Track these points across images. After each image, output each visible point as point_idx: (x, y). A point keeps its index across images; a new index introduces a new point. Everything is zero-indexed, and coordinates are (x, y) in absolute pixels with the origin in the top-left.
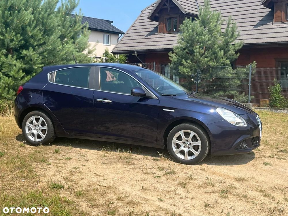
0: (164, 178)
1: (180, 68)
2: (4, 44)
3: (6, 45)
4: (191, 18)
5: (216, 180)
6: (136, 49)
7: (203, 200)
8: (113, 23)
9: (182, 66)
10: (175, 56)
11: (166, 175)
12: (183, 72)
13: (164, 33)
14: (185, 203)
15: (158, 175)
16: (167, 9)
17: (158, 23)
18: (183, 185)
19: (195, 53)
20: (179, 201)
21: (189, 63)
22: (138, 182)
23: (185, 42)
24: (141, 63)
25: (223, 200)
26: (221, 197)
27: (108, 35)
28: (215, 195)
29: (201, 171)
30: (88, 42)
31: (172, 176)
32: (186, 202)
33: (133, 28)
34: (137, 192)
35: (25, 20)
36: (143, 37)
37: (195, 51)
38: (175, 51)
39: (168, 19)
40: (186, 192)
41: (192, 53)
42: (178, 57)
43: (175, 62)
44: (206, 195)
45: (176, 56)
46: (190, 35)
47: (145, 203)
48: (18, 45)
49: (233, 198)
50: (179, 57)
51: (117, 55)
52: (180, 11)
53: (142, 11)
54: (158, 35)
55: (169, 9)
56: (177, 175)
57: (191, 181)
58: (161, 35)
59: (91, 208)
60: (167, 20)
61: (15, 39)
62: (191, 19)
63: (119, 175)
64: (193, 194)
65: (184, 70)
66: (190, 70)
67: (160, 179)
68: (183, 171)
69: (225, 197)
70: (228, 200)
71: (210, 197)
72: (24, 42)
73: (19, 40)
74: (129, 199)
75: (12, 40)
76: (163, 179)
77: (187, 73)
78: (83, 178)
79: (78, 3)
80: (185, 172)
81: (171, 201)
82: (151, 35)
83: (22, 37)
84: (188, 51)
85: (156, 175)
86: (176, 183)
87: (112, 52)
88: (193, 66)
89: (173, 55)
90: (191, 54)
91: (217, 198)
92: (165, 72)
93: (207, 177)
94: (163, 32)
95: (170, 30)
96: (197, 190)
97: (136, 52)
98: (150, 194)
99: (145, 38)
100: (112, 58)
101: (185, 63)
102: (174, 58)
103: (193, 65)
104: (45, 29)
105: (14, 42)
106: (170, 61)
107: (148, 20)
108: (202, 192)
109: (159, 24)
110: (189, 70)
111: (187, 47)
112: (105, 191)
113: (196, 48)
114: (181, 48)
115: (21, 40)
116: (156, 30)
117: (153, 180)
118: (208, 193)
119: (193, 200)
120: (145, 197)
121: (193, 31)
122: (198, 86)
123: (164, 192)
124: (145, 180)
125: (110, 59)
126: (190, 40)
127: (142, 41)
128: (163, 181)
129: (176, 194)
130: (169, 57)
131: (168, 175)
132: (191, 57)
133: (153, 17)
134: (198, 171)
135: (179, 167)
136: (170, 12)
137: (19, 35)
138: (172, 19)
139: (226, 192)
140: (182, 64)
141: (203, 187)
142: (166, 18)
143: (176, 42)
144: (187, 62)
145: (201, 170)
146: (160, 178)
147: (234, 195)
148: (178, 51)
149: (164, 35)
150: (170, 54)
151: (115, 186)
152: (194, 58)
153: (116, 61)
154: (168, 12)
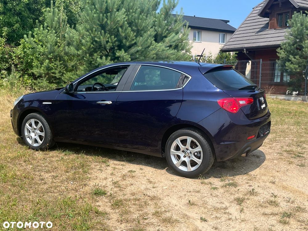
0: (221, 190)
1: (287, 64)
2: (101, 45)
3: (103, 46)
4: (301, 11)
5: (284, 198)
6: (245, 46)
7: (256, 224)
8: (229, 22)
9: (289, 62)
10: (283, 52)
11: (226, 186)
12: (291, 69)
13: (275, 29)
14: (231, 226)
15: (216, 186)
16: (278, 4)
17: (268, 19)
18: (240, 201)
19: (303, 48)
20: (225, 222)
21: (297, 59)
22: (189, 194)
23: (294, 37)
24: (250, 60)
25: (281, 227)
26: (280, 222)
27: (224, 34)
28: (274, 218)
29: (270, 185)
30: (189, 40)
31: (232, 189)
32: (233, 225)
33: (243, 26)
34: (182, 207)
35: (118, 21)
36: (254, 34)
37: (304, 45)
38: (282, 47)
39: (279, 14)
40: (239, 211)
41: (300, 48)
42: (286, 53)
43: (283, 58)
44: (262, 218)
45: (285, 52)
46: (298, 29)
47: (182, 221)
48: (112, 46)
49: (295, 225)
50: (288, 53)
51: (232, 52)
52: (292, 6)
53: (253, 8)
54: (269, 31)
55: (280, 4)
56: (238, 188)
57: (252, 197)
58: (272, 31)
59: (119, 223)
60: (278, 16)
61: (109, 40)
62: (301, 13)
63: (172, 183)
64: (247, 214)
65: (292, 66)
66: (299, 67)
67: (215, 192)
68: (248, 183)
69: (285, 223)
70: (288, 228)
71: (266, 220)
72: (118, 43)
73: (114, 41)
74: (168, 215)
75: (107, 42)
76: (219, 192)
77: (295, 69)
78: (132, 184)
79: (177, 3)
80: (250, 184)
81: (215, 222)
82: (261, 31)
83: (116, 39)
84: (298, 47)
85: (214, 186)
86: (232, 197)
87: (221, 50)
88: (302, 63)
89: (281, 51)
90: (300, 50)
91: (274, 222)
92: (276, 68)
93: (272, 193)
94: (273, 28)
95: (281, 26)
96: (254, 210)
97: (245, 49)
98: (195, 210)
99: (255, 35)
100: (227, 56)
101: (293, 59)
102: (282, 54)
103: (301, 61)
104: (138, 30)
105: (109, 44)
106: (278, 58)
107: (259, 17)
108: (259, 213)
109: (270, 20)
110: (297, 66)
111: (295, 43)
112: (145, 203)
113: (305, 43)
114: (289, 43)
115: (115, 41)
116: (266, 27)
117: (207, 193)
118: (266, 214)
119: (243, 223)
120: (188, 214)
121: (302, 25)
122: (307, 83)
123: (213, 209)
124: (198, 192)
125: (225, 57)
126: (299, 35)
127: (251, 38)
128: (218, 194)
129: (225, 213)
130: (277, 54)
131: (228, 186)
132: (300, 52)
133: (264, 14)
134: (267, 184)
135: (245, 178)
136: (281, 7)
137: (113, 37)
138: (284, 15)
139: (289, 216)
140: (289, 61)
141: (262, 206)
142: (277, 14)
143: (283, 38)
144: (295, 58)
145: (271, 183)
146: (217, 190)
147: (299, 221)
148: (286, 47)
149: (275, 31)
150: (278, 50)
151: (161, 197)
152: (303, 54)
153: (231, 58)
154: (280, 7)
